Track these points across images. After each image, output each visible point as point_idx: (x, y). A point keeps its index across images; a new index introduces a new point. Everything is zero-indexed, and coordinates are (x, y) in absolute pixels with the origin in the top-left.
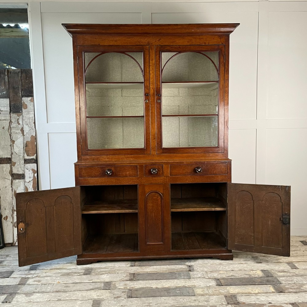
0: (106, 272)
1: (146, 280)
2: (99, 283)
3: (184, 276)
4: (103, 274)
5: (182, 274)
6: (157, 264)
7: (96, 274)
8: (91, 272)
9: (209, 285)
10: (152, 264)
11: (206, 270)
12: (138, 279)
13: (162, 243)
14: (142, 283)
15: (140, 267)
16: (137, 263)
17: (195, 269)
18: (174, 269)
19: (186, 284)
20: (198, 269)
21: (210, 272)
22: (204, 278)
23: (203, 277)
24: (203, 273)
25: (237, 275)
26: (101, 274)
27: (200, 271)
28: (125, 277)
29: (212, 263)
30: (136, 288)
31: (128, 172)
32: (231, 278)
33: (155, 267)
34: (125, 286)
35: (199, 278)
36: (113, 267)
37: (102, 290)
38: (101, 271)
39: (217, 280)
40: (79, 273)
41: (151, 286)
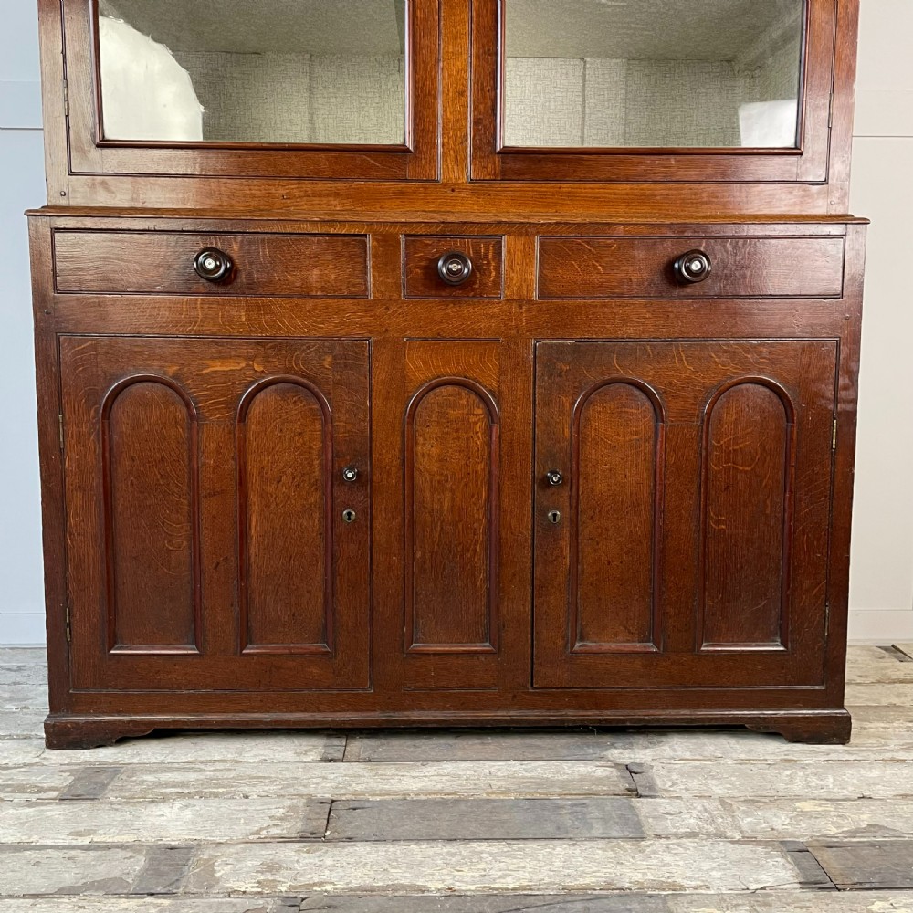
0: (186, 791)
1: (395, 840)
2: (121, 854)
3: (605, 820)
4: (165, 799)
5: (594, 813)
6: (460, 754)
7: (130, 801)
8: (104, 786)
9: (757, 881)
10: (433, 755)
11: (719, 791)
12: (349, 834)
13: (486, 646)
14: (372, 857)
15: (369, 766)
16: (358, 746)
17: (659, 782)
18: (551, 783)
19: (619, 869)
20: (674, 784)
21: (746, 801)
22: (720, 835)
23: (711, 829)
24: (707, 806)
25: (899, 825)
26: (153, 802)
27: (686, 795)
28: (281, 819)
29: (743, 756)
30: (329, 887)
31: (316, 272)
32: (872, 845)
33: (448, 767)
34: (269, 877)
35: (693, 835)
36: (228, 765)
37: (129, 896)
38: (160, 784)
39: (798, 851)
40: (41, 790)
41: (420, 882)
